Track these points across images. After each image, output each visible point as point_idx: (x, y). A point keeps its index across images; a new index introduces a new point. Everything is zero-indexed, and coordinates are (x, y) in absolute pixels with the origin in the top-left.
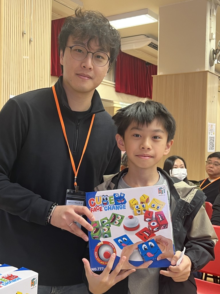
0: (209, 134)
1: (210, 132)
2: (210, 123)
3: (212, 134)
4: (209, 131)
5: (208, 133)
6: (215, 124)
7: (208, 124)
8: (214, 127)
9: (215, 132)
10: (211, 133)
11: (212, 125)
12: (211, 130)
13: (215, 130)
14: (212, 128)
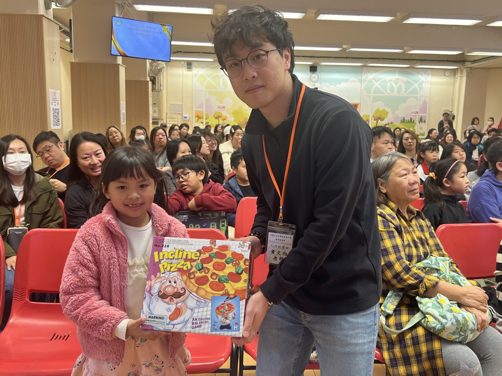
0: (52, 105)
1: (53, 101)
2: (52, 90)
3: (55, 105)
4: (51, 101)
5: (51, 103)
6: (59, 91)
7: (50, 91)
8: (58, 95)
9: (59, 102)
10: (54, 103)
11: (55, 93)
12: (55, 99)
13: (59, 100)
14: (55, 96)
